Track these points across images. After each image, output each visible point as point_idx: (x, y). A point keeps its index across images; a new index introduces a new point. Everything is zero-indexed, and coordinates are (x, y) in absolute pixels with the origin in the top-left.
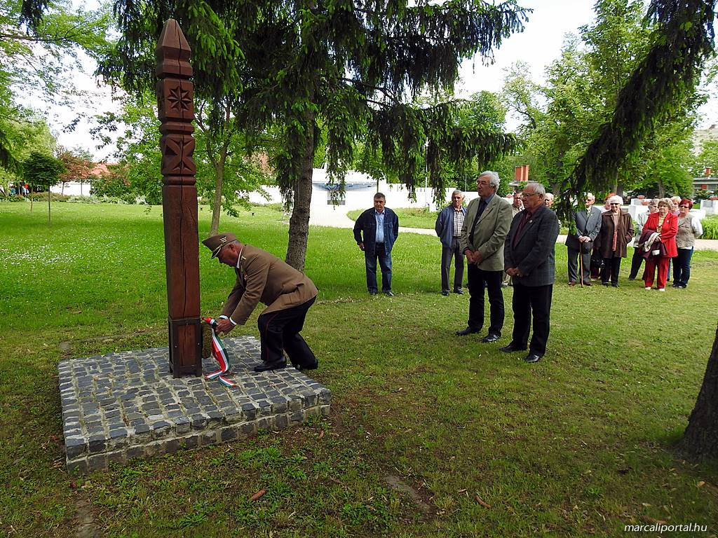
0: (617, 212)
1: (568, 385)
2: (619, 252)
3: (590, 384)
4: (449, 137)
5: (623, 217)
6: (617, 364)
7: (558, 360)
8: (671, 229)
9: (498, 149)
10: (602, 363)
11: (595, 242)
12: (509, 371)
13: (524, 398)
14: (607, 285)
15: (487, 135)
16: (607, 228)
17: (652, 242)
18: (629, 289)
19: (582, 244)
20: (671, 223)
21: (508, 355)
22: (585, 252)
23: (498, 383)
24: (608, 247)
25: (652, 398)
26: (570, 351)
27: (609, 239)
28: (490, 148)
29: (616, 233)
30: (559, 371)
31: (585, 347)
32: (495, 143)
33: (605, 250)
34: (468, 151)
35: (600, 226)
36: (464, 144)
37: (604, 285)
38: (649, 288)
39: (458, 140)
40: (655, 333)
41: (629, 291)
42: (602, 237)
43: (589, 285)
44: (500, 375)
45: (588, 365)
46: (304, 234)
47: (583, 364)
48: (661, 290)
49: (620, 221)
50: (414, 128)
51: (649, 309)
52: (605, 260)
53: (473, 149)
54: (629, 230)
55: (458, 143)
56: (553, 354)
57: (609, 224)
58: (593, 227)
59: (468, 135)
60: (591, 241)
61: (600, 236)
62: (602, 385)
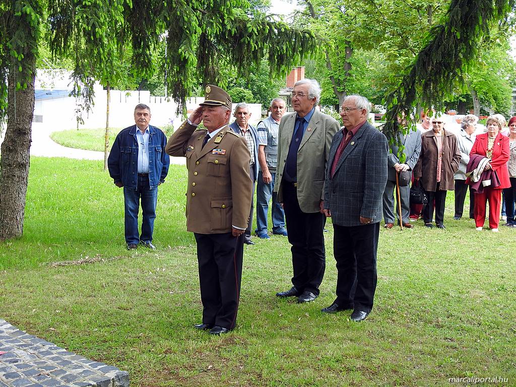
0: (440, 132)
1: (413, 346)
2: (445, 184)
3: (439, 342)
4: (230, 31)
5: (447, 138)
6: (463, 319)
7: (395, 318)
8: (502, 154)
9: (294, 50)
10: (446, 319)
11: (415, 171)
12: (340, 335)
13: (366, 364)
14: (431, 226)
15: (279, 30)
16: (429, 152)
17: (482, 170)
18: (458, 230)
19: (399, 173)
20: (502, 146)
21: (333, 316)
22: (403, 183)
23: (331, 350)
24: (431, 176)
25: (509, 353)
26: (406, 307)
27: (432, 167)
28: (285, 48)
29: (440, 159)
30: (399, 331)
31: (422, 302)
32: (290, 42)
33: (427, 182)
34: (255, 52)
35: (419, 150)
36: (249, 42)
37: (427, 225)
38: (480, 229)
39: (242, 36)
40: (499, 282)
41: (458, 233)
42: (424, 164)
43: (409, 227)
44: (331, 340)
45: (431, 322)
46: (23, 166)
47: (425, 322)
48: (494, 230)
49: (444, 143)
50: (186, 19)
51: (485, 253)
52: (428, 193)
53: (262, 49)
54: (454, 155)
55: (242, 40)
56: (388, 311)
57: (432, 147)
58: (411, 152)
59: (255, 30)
60: (410, 170)
61: (420, 163)
62: (452, 343)
